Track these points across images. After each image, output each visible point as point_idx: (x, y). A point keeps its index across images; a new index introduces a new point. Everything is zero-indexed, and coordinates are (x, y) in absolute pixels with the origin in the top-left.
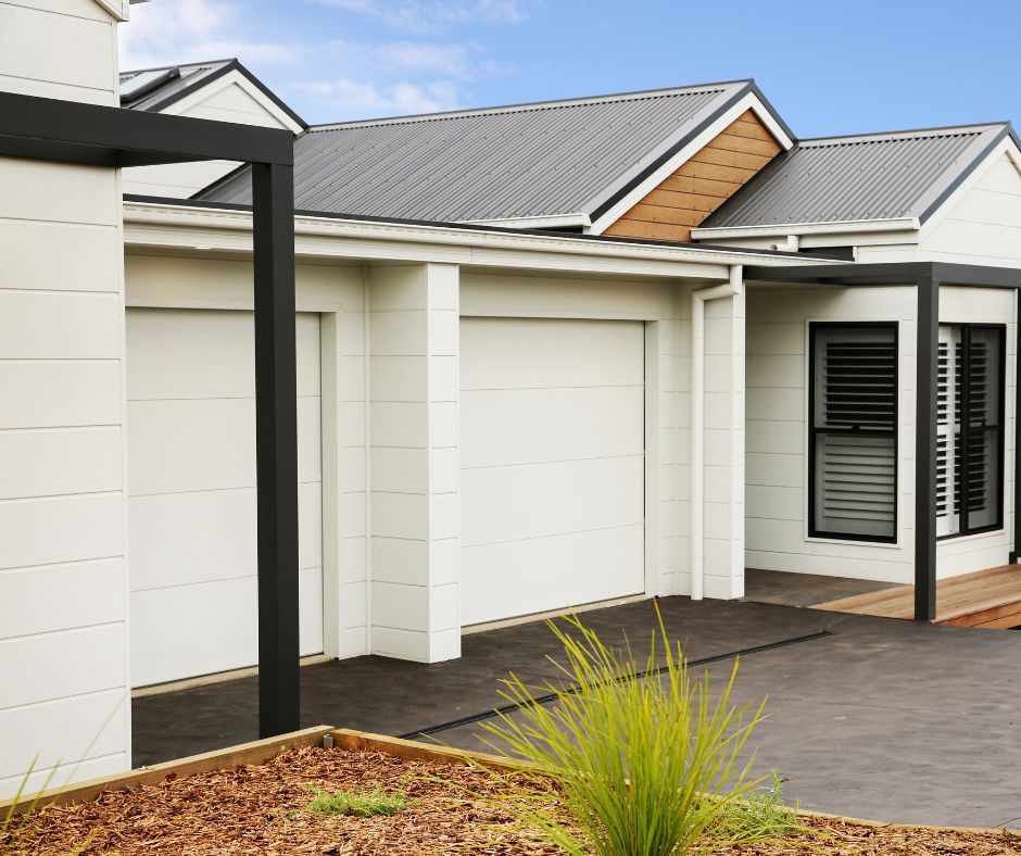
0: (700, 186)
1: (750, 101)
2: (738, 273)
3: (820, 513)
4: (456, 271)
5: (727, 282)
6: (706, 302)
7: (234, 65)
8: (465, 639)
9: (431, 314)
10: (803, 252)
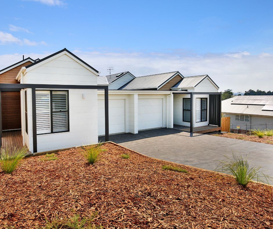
0: (172, 83)
1: (178, 73)
2: (172, 93)
3: (184, 119)
4: (137, 95)
5: (171, 94)
6: (169, 96)
7: (128, 72)
8: (138, 131)
9: (135, 99)
10: (182, 90)
